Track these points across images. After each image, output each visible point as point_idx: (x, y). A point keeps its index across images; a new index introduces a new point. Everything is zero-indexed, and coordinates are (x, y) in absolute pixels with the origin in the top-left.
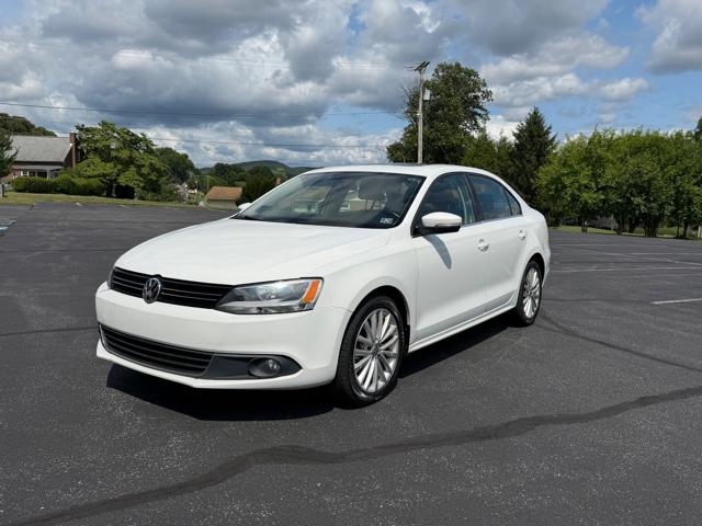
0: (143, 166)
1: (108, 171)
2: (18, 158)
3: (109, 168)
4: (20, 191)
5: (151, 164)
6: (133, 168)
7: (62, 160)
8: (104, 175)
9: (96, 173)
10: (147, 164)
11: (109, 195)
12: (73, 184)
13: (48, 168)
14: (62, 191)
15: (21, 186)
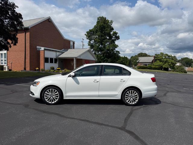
0: (170, 62)
1: (161, 64)
2: (140, 62)
3: (161, 63)
4: (139, 69)
5: (172, 62)
6: (167, 63)
7: (151, 62)
8: (160, 65)
9: (158, 64)
10: (171, 62)
11: (161, 70)
12: (151, 67)
13: (147, 64)
14: (149, 69)
15: (139, 68)
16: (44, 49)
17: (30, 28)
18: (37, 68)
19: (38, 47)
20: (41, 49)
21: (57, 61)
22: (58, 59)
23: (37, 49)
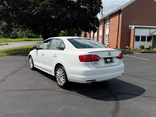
16: (135, 27)
17: (122, 9)
18: (127, 47)
19: (130, 26)
20: (132, 28)
21: (151, 40)
22: (153, 36)
23: (129, 28)
